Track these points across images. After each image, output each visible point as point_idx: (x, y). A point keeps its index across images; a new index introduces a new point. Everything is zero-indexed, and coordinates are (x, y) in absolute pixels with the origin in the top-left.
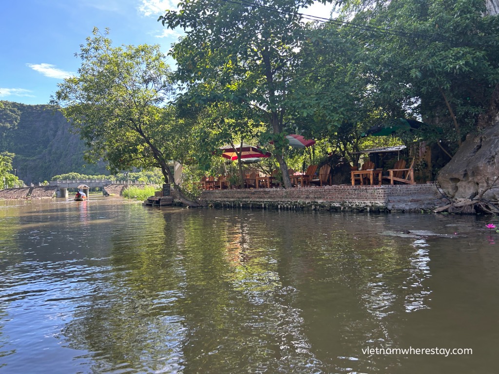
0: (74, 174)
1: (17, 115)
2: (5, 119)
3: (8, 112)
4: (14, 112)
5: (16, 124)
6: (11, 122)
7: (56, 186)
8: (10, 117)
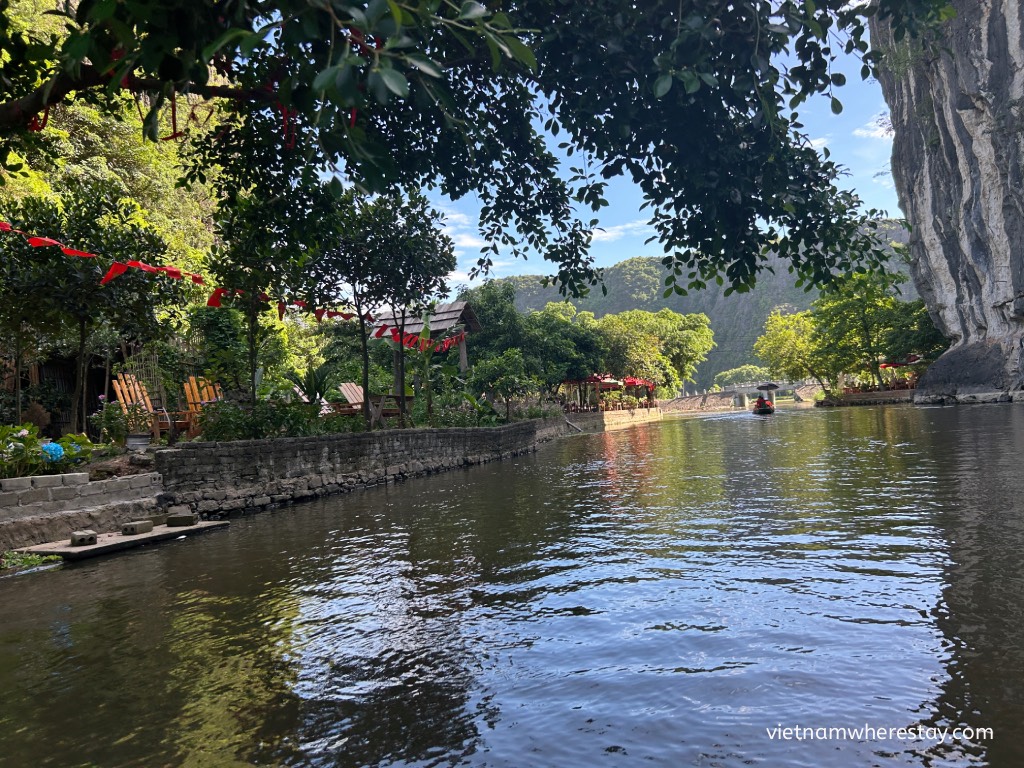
0: (749, 367)
1: (655, 277)
2: (639, 287)
3: (643, 274)
4: (649, 273)
5: (655, 292)
6: (648, 290)
7: (733, 392)
8: (646, 282)
